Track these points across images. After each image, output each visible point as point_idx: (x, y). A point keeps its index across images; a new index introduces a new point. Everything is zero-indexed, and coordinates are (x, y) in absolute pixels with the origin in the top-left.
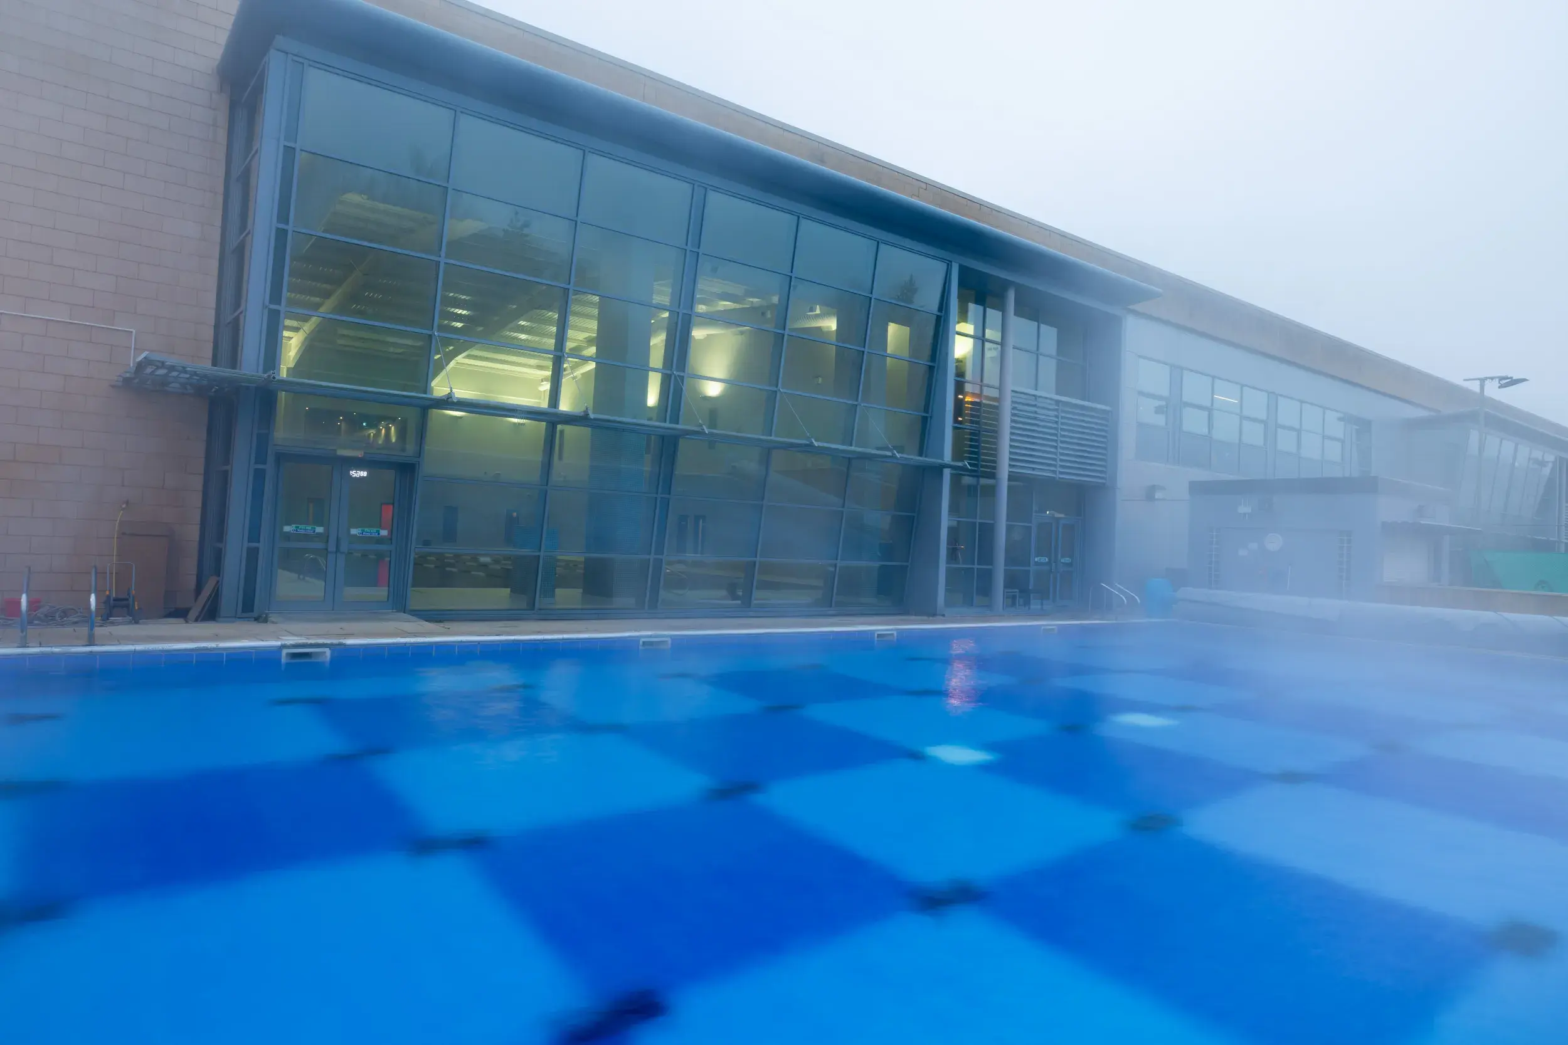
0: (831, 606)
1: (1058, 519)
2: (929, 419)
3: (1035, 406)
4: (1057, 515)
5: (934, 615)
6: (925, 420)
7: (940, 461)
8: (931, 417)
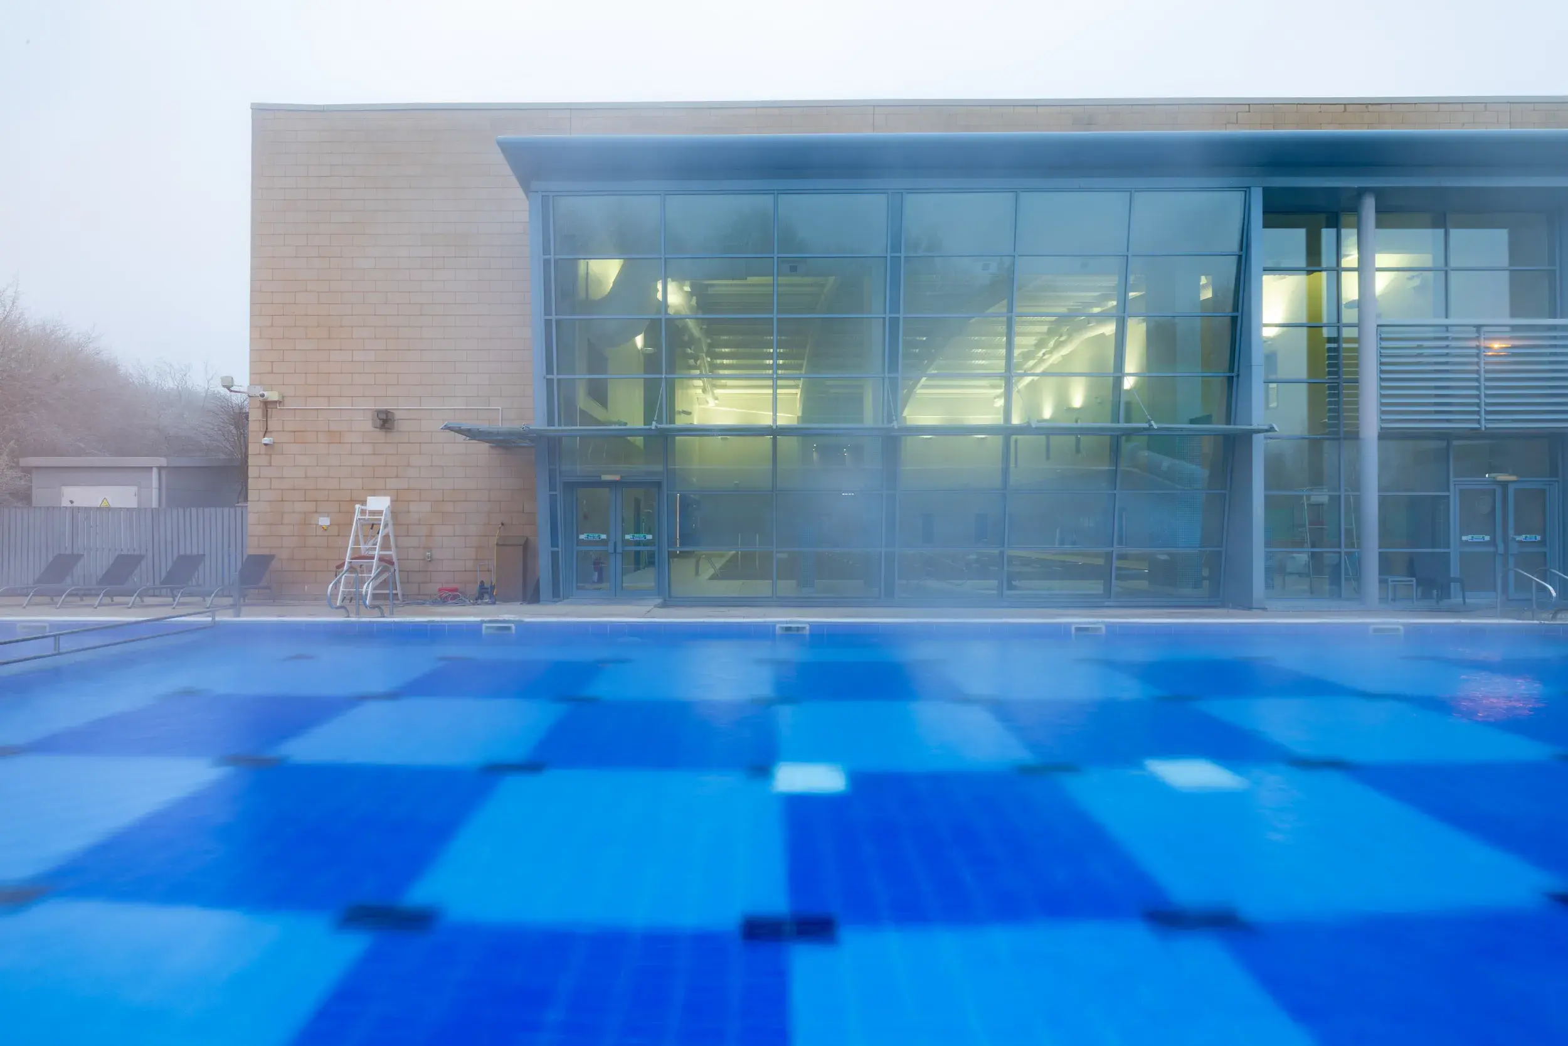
0: (1110, 597)
1: (1505, 485)
2: (1235, 379)
3: (1446, 338)
4: (1502, 477)
5: (1250, 608)
6: (1230, 379)
7: (1249, 427)
8: (1238, 376)
